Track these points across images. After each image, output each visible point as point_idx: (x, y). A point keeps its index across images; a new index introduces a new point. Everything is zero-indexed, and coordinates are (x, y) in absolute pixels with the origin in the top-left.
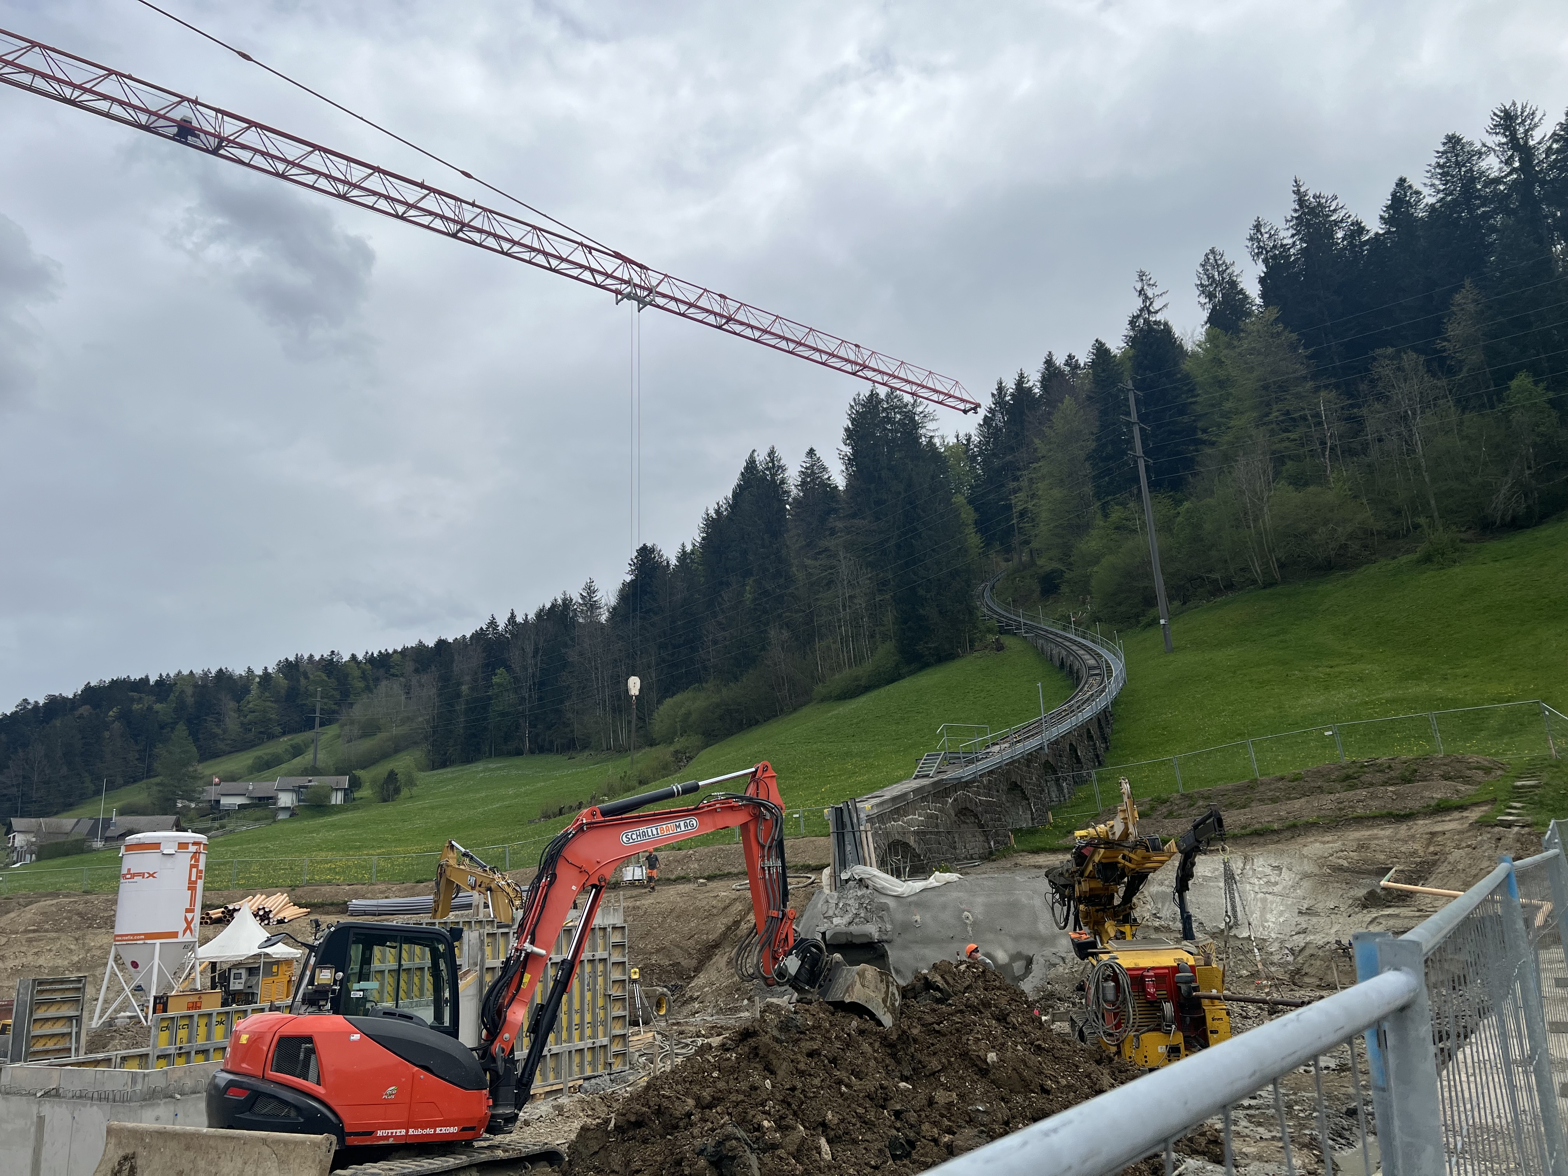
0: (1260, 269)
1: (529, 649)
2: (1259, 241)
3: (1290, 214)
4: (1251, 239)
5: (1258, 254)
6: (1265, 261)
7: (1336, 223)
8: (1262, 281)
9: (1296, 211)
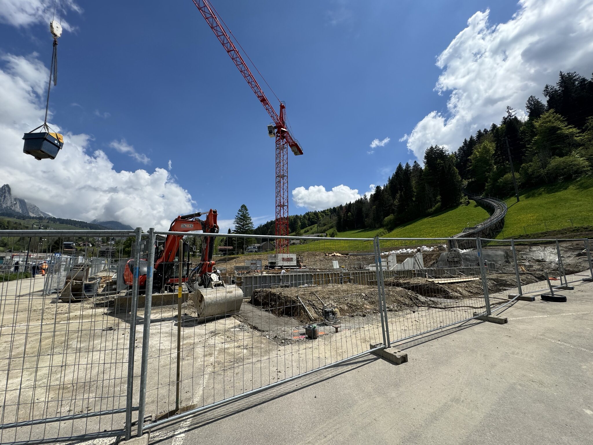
0: (548, 98)
1: (354, 208)
2: (547, 91)
3: (558, 81)
4: (545, 91)
5: (547, 95)
6: (549, 96)
7: (575, 80)
8: (548, 102)
9: (560, 80)
